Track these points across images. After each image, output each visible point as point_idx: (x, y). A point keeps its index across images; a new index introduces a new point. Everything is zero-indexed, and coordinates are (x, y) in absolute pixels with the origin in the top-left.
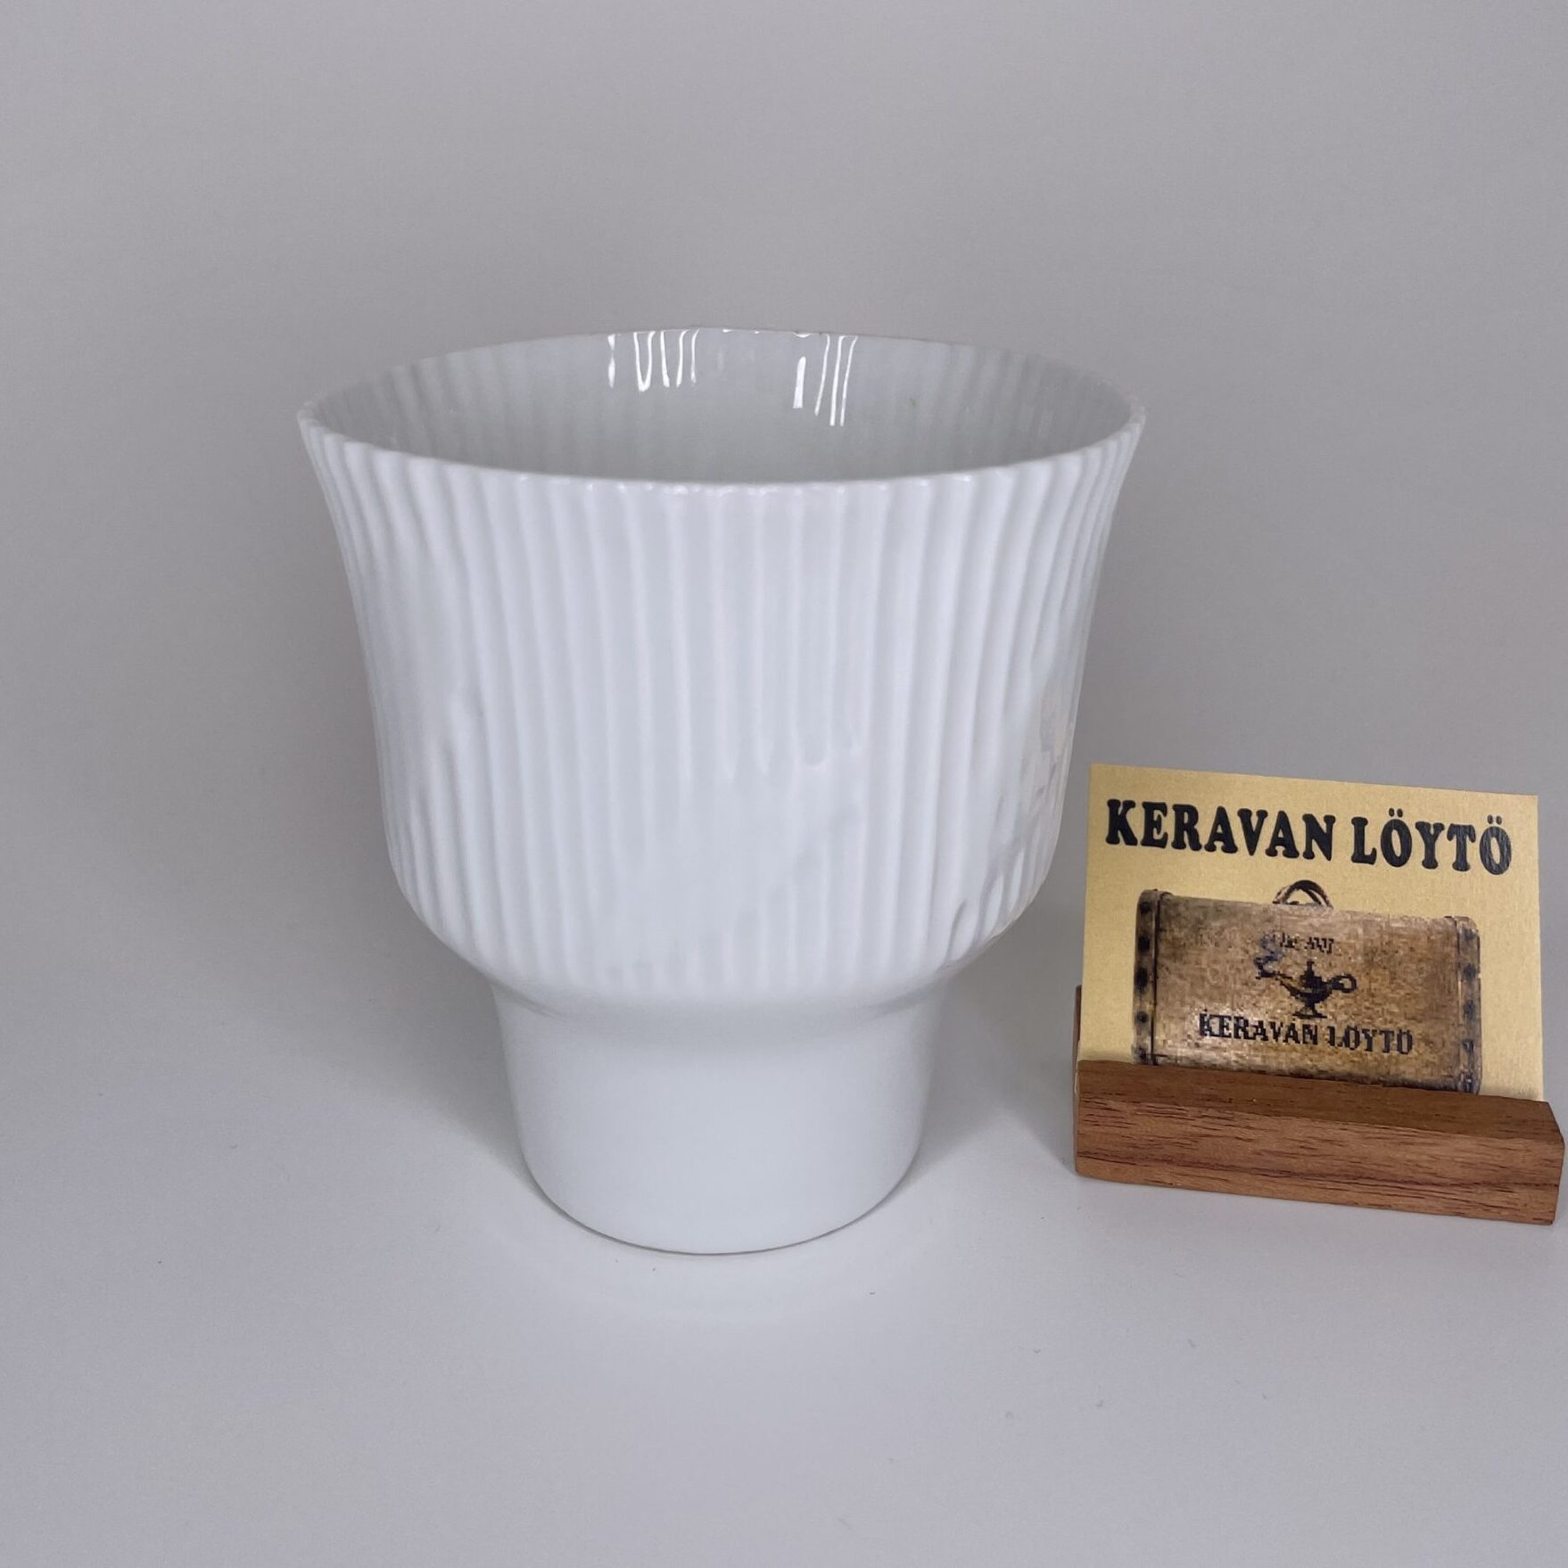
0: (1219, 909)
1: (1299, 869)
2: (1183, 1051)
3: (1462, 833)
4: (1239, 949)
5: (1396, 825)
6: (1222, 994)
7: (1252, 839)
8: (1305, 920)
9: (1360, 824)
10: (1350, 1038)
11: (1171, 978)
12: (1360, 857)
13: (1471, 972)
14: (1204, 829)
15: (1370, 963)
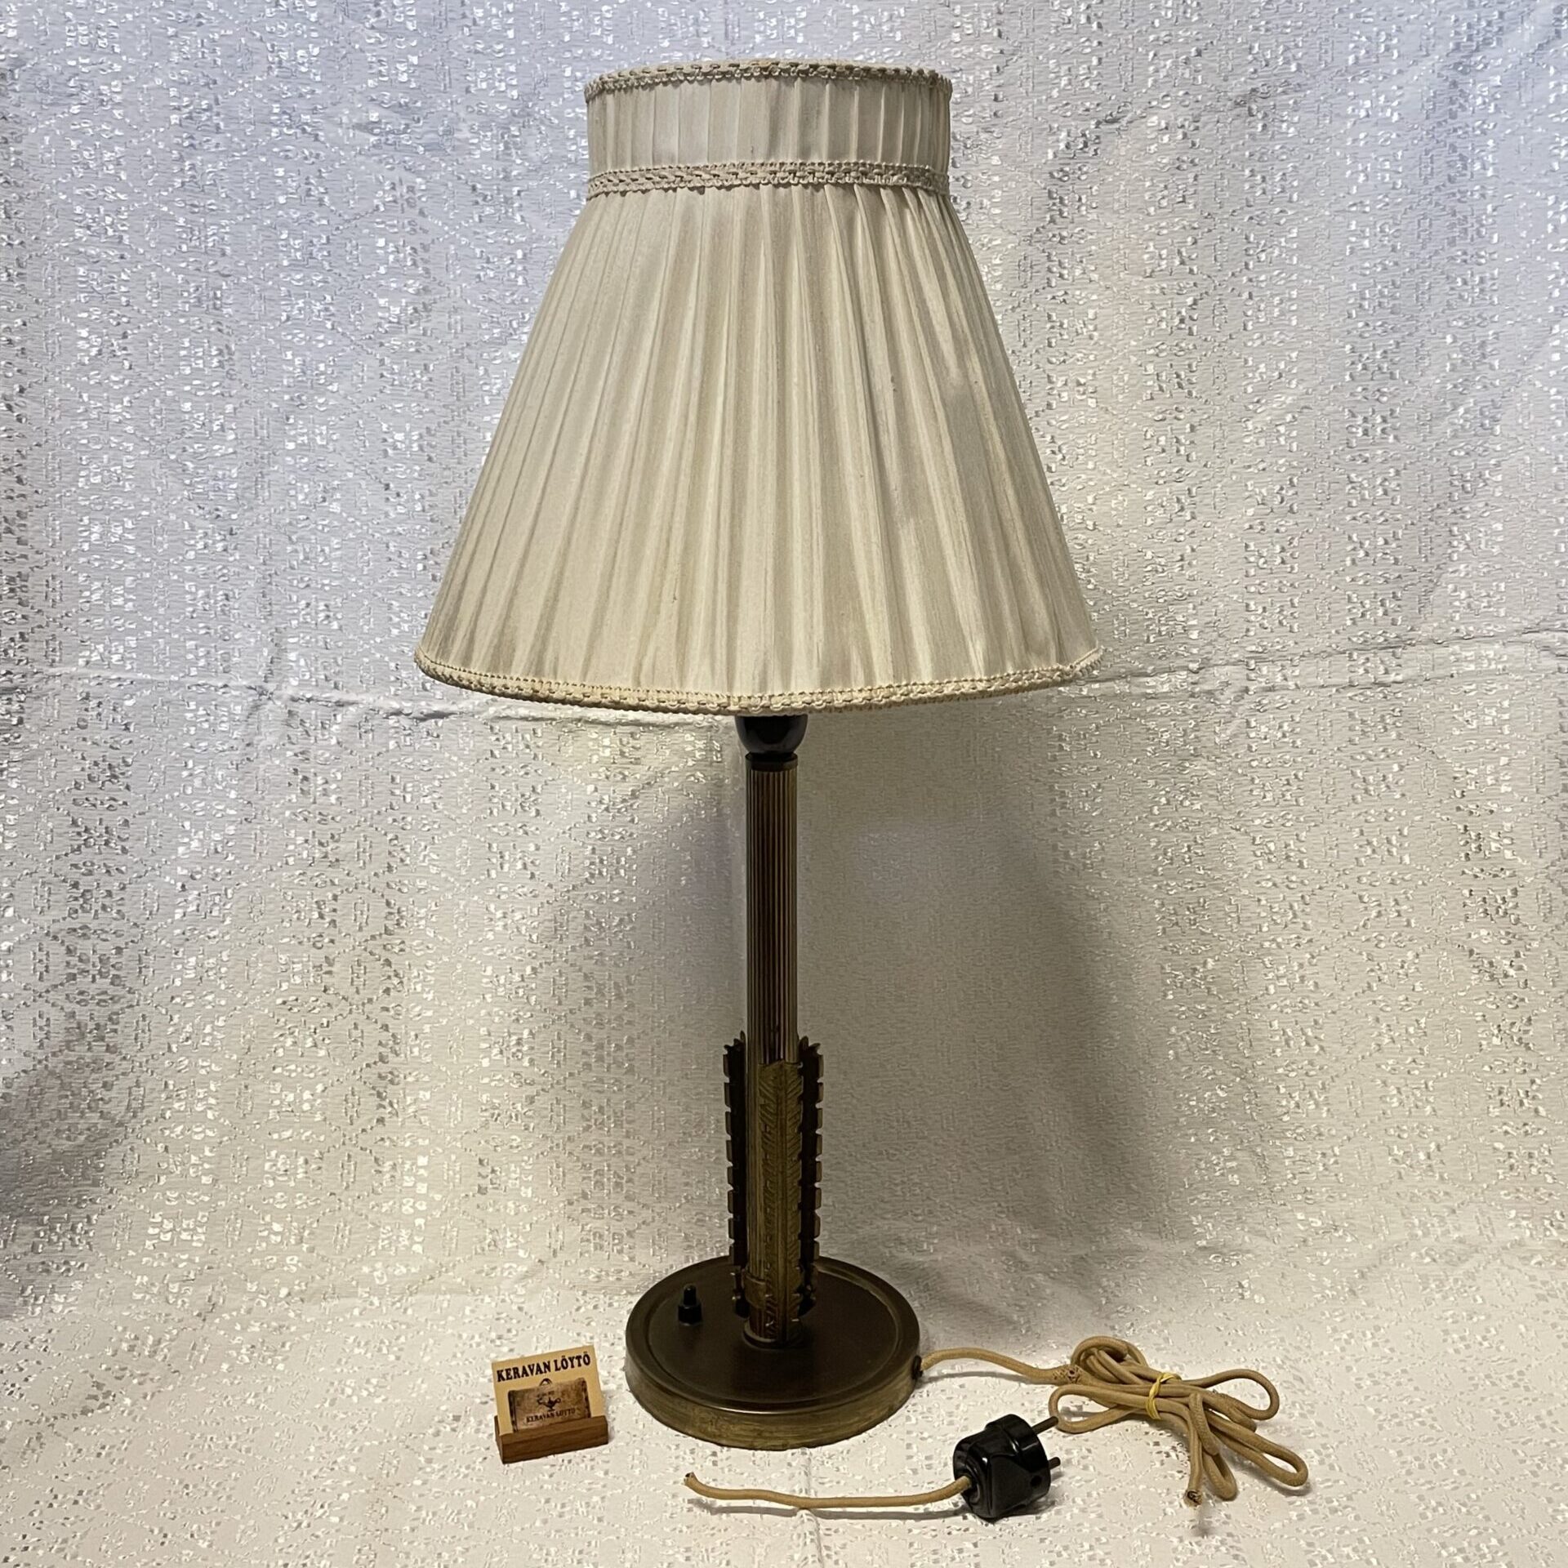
0: (527, 1391)
1: (544, 1376)
2: (524, 1427)
3: (578, 1358)
4: (534, 1399)
5: (564, 1360)
6: (530, 1411)
7: (532, 1371)
8: (547, 1388)
9: (556, 1361)
10: (561, 1413)
11: (519, 1411)
12: (557, 1369)
13: (585, 1390)
14: (520, 1373)
15: (563, 1394)
